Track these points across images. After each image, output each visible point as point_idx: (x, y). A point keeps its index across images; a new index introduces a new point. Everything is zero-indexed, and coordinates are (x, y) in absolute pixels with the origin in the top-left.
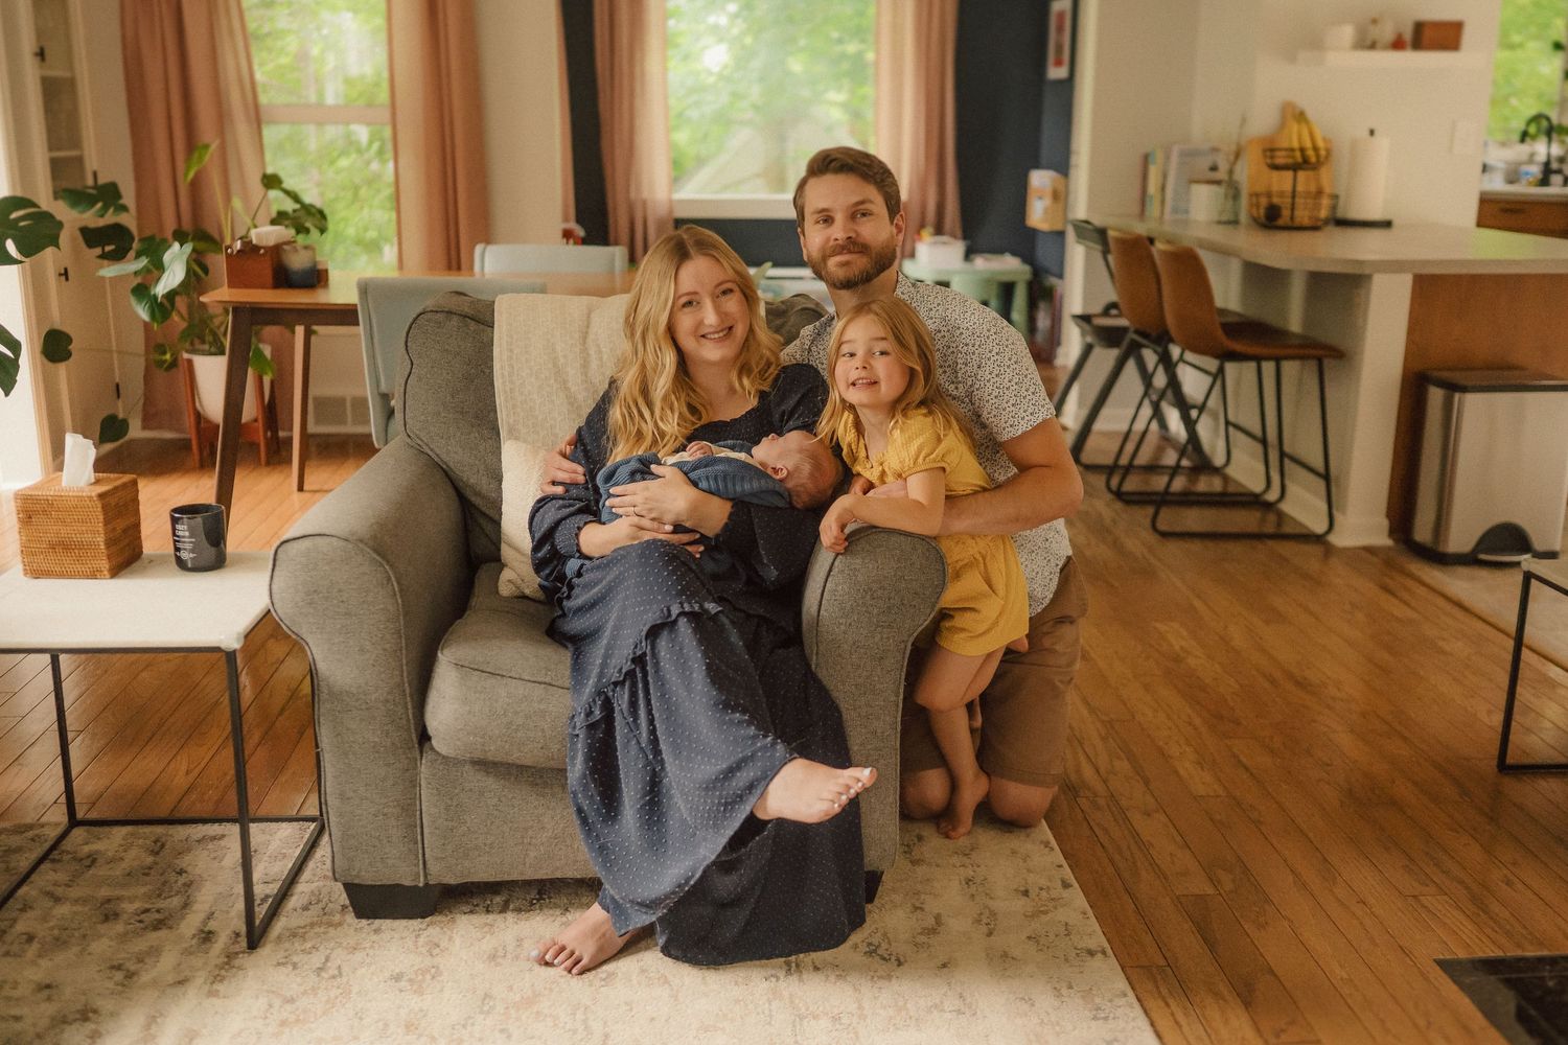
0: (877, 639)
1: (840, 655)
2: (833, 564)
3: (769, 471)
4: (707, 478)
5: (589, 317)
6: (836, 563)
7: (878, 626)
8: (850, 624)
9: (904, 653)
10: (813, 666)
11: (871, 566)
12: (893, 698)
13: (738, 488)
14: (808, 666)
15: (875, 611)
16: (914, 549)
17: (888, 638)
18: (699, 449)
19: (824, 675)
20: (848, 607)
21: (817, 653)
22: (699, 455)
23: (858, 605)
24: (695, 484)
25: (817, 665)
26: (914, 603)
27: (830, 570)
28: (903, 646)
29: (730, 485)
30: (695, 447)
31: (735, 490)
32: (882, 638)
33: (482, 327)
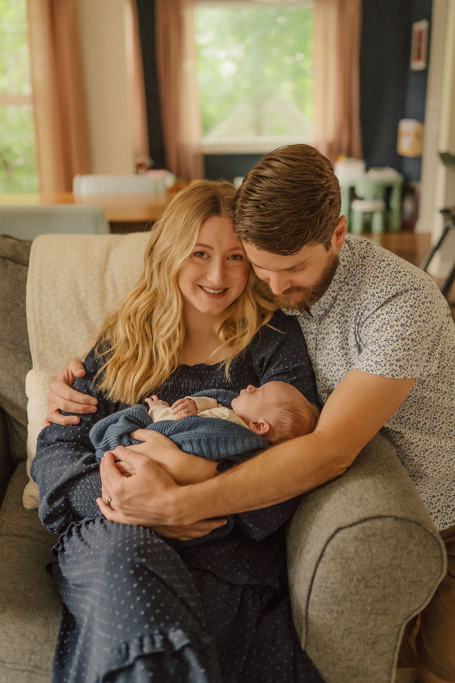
0: (370, 626)
1: (330, 640)
2: (324, 550)
3: (252, 427)
4: (191, 442)
5: (108, 253)
6: (328, 549)
7: (371, 614)
8: (342, 612)
9: (398, 634)
10: (303, 645)
11: (365, 555)
12: (385, 678)
13: (223, 451)
14: (297, 641)
15: (370, 600)
16: (411, 536)
17: (383, 624)
18: (184, 408)
19: (313, 654)
20: (341, 593)
21: (307, 634)
22: (183, 414)
23: (351, 594)
24: (180, 447)
25: (307, 643)
26: (410, 591)
27: (321, 556)
28: (397, 629)
29: (213, 448)
30: (180, 407)
31: (219, 452)
32: (376, 624)
33: (19, 266)
